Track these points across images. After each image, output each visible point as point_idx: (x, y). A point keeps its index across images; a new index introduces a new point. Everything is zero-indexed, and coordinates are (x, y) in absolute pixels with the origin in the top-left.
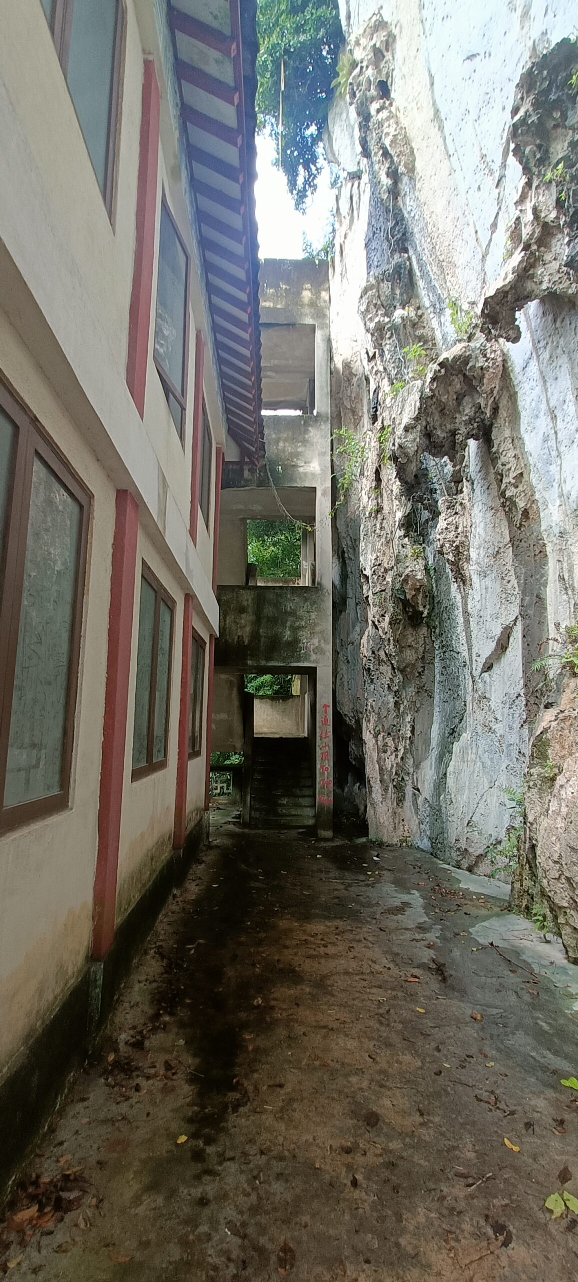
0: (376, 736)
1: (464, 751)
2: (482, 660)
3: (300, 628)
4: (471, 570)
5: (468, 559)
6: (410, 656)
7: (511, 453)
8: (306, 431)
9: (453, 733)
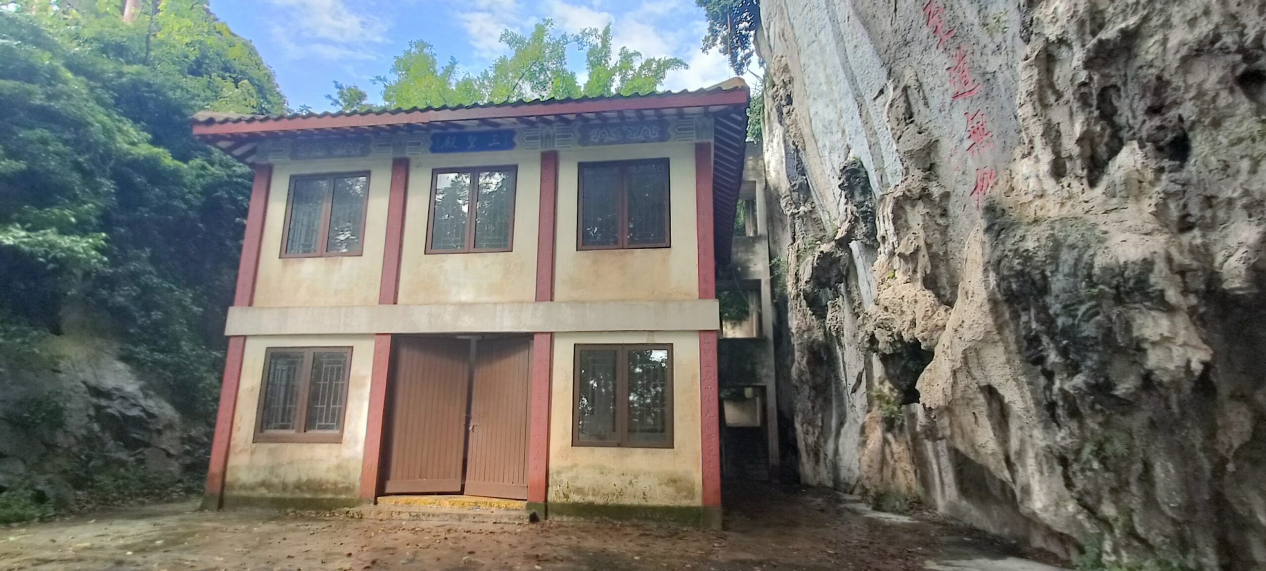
0: (802, 425)
1: (846, 433)
2: (851, 387)
3: (756, 363)
4: (845, 340)
5: (843, 335)
6: (819, 380)
7: (856, 293)
8: (754, 246)
9: (841, 424)
